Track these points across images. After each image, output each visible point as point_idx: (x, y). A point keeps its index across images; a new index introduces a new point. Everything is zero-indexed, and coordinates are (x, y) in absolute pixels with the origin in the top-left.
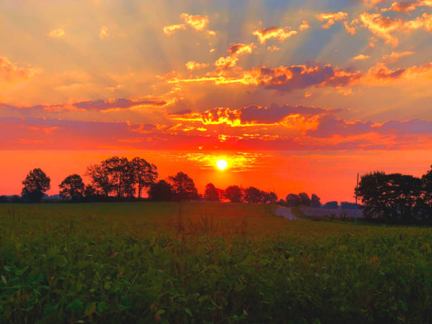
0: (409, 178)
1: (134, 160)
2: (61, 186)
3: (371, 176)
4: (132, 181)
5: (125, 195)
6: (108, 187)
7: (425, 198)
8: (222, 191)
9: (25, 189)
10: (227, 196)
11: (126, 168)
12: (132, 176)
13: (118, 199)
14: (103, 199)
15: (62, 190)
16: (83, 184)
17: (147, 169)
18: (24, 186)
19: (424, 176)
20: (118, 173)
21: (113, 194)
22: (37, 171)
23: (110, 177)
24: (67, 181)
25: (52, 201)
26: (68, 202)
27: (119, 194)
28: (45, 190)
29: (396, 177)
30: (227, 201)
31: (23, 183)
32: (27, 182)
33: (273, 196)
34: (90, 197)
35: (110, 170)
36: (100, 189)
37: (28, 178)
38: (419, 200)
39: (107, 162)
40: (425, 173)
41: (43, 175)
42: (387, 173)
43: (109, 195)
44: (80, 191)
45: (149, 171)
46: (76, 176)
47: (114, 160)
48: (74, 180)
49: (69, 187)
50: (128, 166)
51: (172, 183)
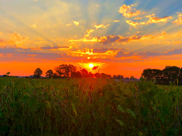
0: (158, 70)
1: (69, 65)
2: (46, 73)
3: (147, 70)
4: (69, 71)
5: (66, 76)
6: (61, 73)
7: (164, 76)
8: (94, 74)
9: (35, 74)
10: (95, 76)
11: (67, 68)
12: (68, 70)
13: (64, 77)
14: (60, 77)
15: (46, 74)
16: (53, 73)
17: (73, 68)
18: (34, 74)
19: (163, 70)
20: (64, 69)
21: (62, 76)
22: (38, 69)
23: (61, 70)
24: (48, 72)
25: (43, 78)
26: (48, 78)
27: (64, 76)
28: (41, 75)
29: (155, 70)
30: (96, 77)
31: (34, 73)
32: (35, 72)
33: (110, 76)
34: (55, 77)
35: (62, 68)
36: (58, 74)
37: (35, 71)
38: (162, 77)
39: (61, 66)
40: (164, 69)
41: (40, 70)
42: (152, 69)
43: (61, 76)
44: (52, 75)
45: (74, 69)
46: (51, 70)
47: (63, 65)
48: (50, 72)
49: (48, 74)
50: (67, 67)
51: (81, 72)
